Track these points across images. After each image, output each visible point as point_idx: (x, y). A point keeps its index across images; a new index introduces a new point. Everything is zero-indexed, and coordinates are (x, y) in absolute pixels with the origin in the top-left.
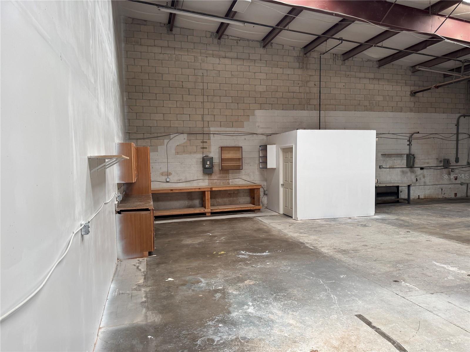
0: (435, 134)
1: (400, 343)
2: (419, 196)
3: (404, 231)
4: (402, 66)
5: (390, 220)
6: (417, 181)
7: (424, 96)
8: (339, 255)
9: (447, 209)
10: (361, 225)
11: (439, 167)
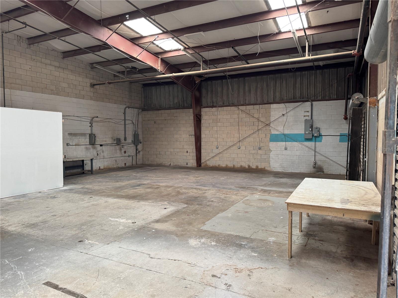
0: (110, 119)
1: (83, 295)
2: (100, 167)
3: (88, 197)
4: (82, 61)
5: (77, 190)
6: (98, 155)
7: (101, 89)
8: (28, 229)
9: (120, 175)
10: (51, 197)
11: (113, 144)
